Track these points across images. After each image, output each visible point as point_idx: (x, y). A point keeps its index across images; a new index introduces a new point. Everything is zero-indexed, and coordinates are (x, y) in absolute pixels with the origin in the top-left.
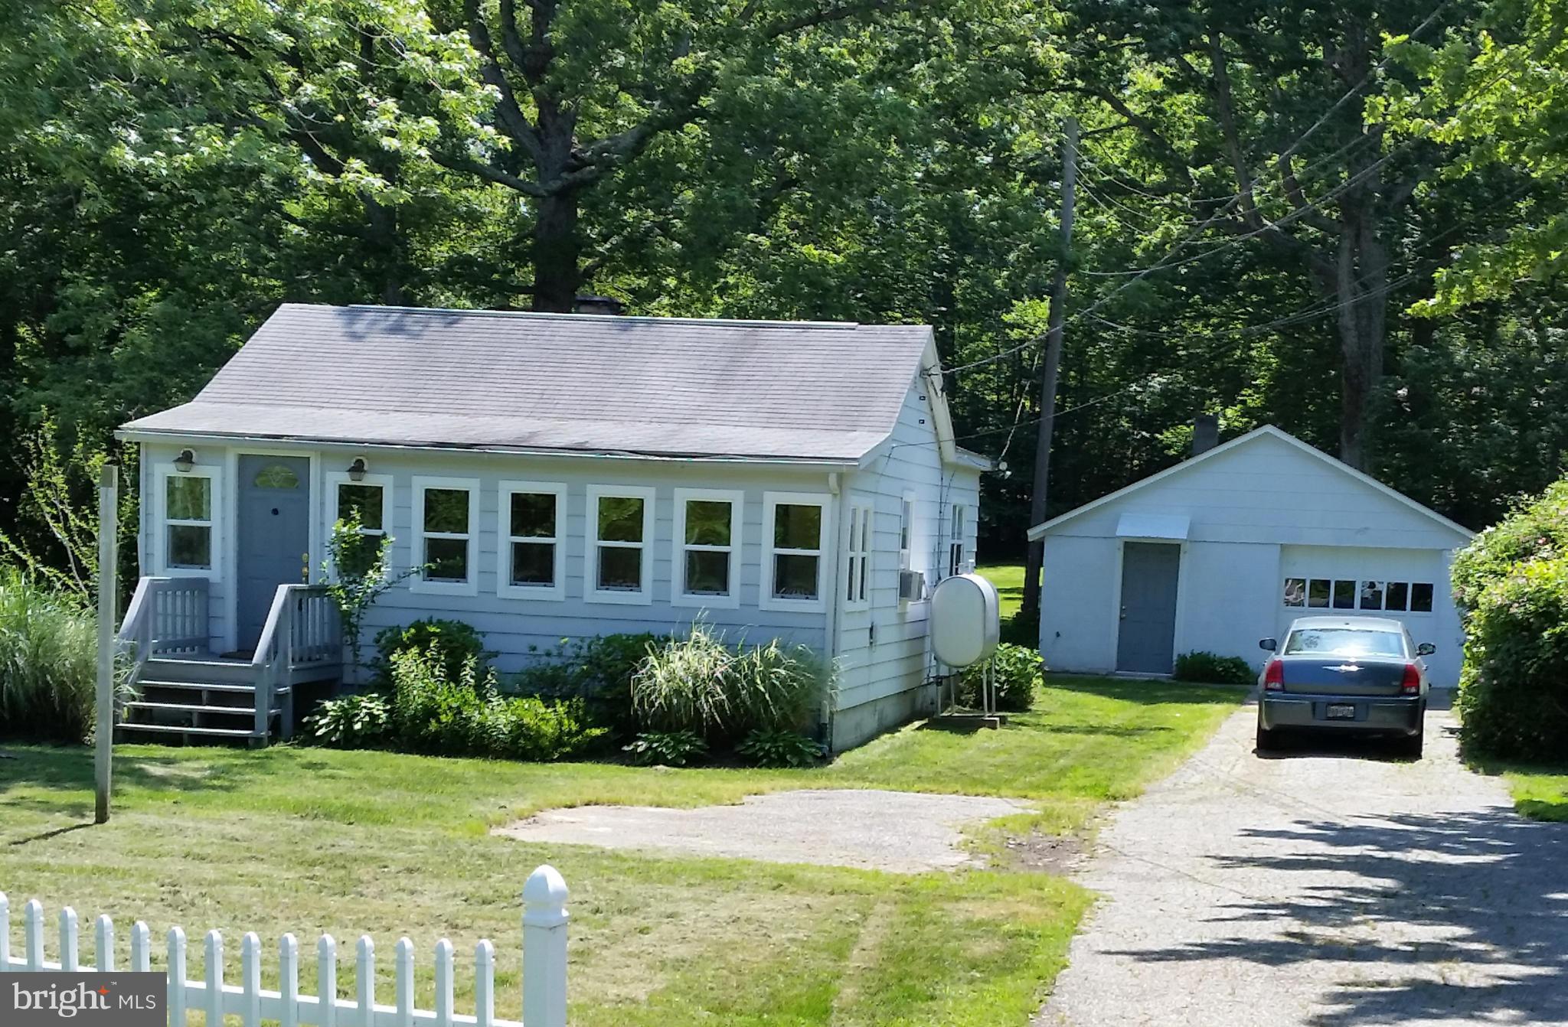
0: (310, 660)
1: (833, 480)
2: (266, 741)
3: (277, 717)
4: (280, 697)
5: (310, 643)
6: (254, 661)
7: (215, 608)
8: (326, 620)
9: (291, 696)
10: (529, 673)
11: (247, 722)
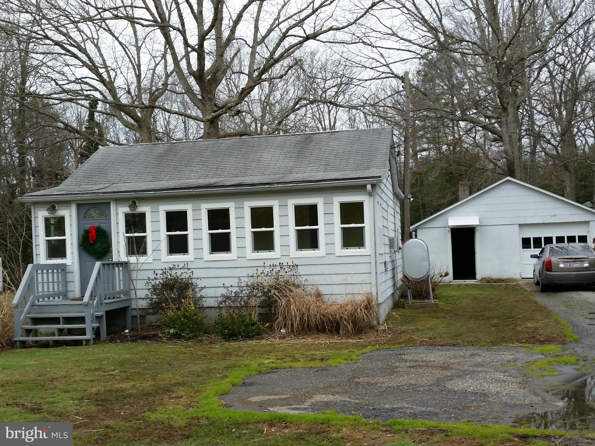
0: (114, 298)
1: (369, 187)
2: (92, 342)
3: (98, 328)
4: (99, 318)
5: (118, 290)
6: (84, 301)
7: (69, 277)
8: (121, 279)
9: (104, 317)
10: (223, 296)
11: (82, 332)
